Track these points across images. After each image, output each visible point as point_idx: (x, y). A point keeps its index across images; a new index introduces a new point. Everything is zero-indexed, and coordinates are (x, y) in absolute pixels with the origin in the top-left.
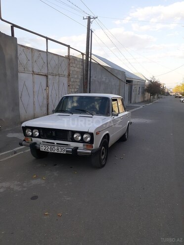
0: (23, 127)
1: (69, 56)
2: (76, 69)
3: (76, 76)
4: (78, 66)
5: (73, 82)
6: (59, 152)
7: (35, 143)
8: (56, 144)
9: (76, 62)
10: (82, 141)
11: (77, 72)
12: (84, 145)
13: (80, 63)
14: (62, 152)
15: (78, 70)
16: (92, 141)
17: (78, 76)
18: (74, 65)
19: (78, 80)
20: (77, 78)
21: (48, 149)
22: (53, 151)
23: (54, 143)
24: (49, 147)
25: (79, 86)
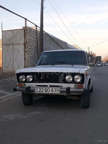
0: (17, 74)
1: (26, 27)
2: (31, 38)
3: (31, 44)
4: (33, 36)
5: (30, 48)
6: (54, 92)
7: (29, 87)
8: (49, 86)
9: (31, 32)
10: (73, 82)
11: (32, 40)
12: (75, 85)
13: (35, 33)
14: (56, 92)
15: (33, 39)
16: (82, 81)
17: (33, 44)
18: (30, 35)
19: (33, 47)
20: (32, 46)
21: (43, 91)
22: (47, 92)
23: (47, 86)
24: (44, 89)
25: (34, 52)
